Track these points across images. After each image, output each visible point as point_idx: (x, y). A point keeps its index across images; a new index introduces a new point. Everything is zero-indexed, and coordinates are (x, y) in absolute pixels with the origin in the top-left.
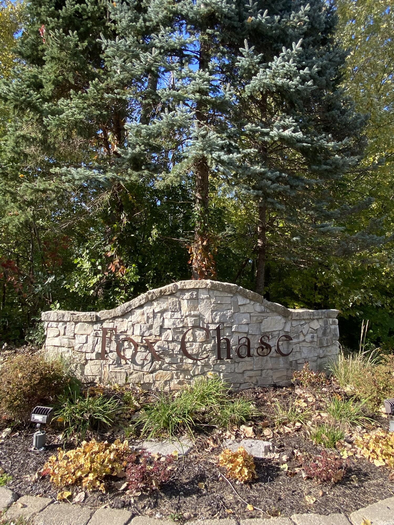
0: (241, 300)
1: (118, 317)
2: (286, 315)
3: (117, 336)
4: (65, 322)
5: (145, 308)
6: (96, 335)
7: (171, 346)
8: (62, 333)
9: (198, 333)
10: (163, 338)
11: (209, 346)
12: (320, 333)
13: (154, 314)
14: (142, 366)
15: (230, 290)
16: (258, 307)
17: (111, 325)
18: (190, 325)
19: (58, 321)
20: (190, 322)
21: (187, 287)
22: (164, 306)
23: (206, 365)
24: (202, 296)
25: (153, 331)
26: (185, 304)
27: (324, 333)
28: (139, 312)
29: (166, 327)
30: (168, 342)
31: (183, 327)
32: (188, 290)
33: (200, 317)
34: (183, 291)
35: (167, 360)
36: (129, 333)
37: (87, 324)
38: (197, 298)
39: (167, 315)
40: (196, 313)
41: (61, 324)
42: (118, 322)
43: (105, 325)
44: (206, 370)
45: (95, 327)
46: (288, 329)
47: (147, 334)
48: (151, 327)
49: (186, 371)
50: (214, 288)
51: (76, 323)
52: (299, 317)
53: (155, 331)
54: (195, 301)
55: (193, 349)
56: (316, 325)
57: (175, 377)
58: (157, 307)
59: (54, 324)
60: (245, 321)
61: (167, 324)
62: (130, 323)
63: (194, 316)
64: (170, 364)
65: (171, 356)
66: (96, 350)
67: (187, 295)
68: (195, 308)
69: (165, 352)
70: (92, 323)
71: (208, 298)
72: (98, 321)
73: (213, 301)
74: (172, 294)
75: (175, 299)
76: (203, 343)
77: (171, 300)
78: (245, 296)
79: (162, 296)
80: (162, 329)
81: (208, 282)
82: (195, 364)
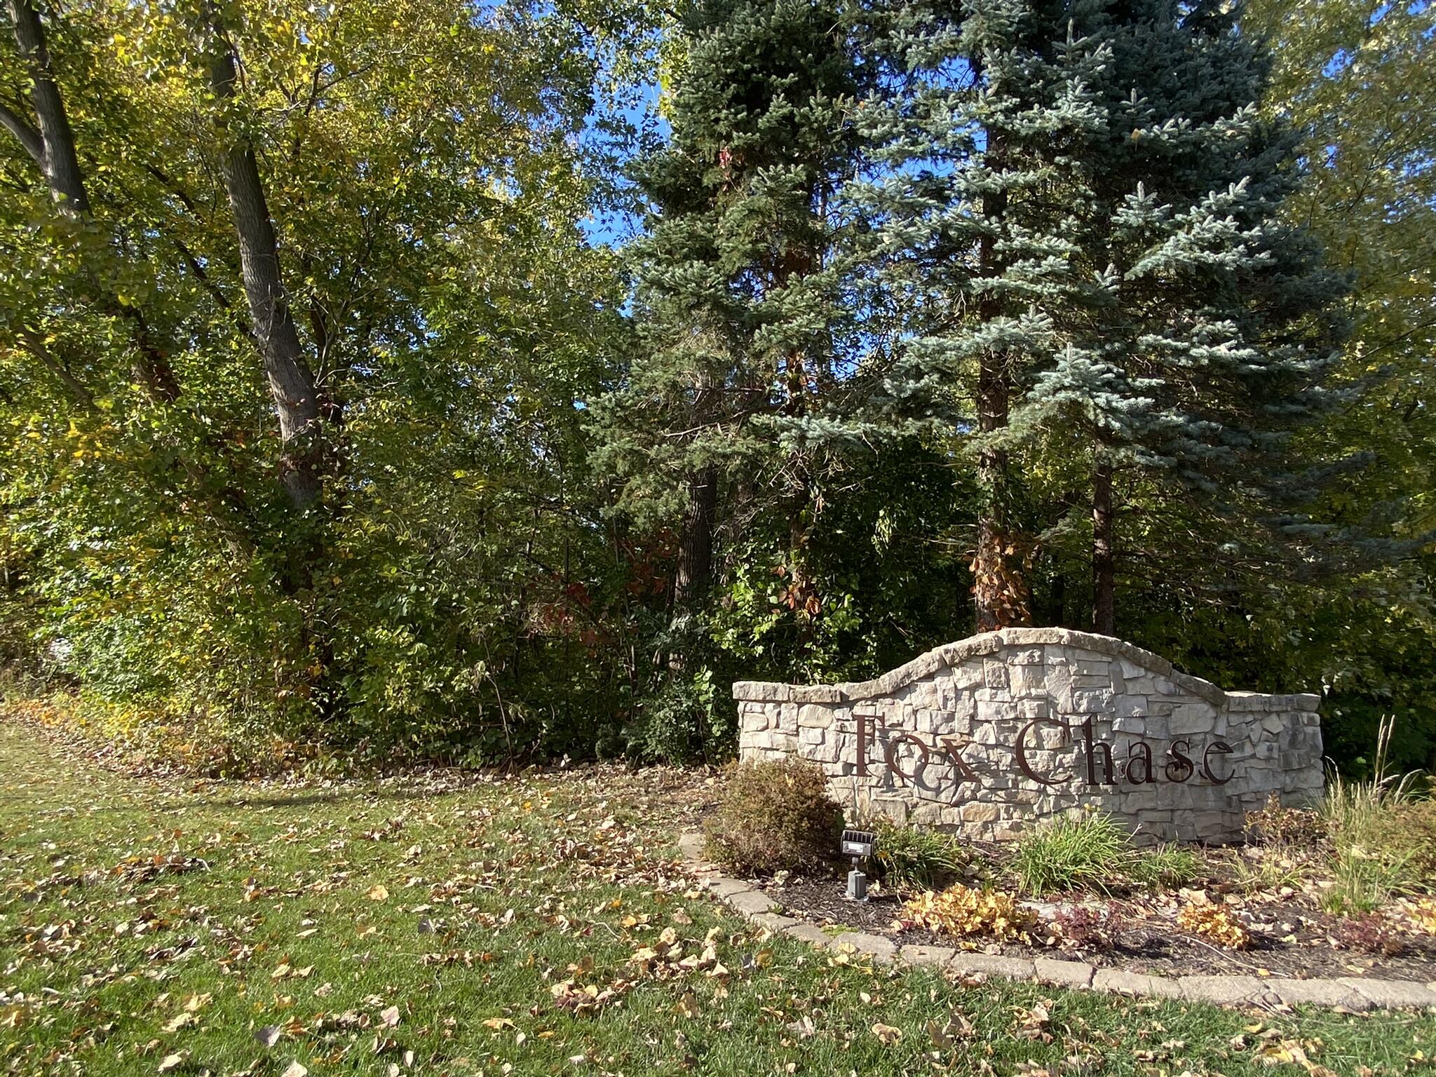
0: (1128, 671)
1: (885, 696)
2: (1217, 702)
3: (884, 733)
4: (779, 703)
5: (938, 680)
6: (842, 730)
7: (994, 755)
8: (773, 723)
9: (1045, 731)
10: (977, 738)
11: (1069, 758)
12: (1284, 742)
13: (958, 692)
14: (938, 790)
15: (1106, 649)
16: (1162, 685)
17: (869, 711)
18: (1029, 715)
19: (765, 701)
20: (1029, 709)
21: (1022, 641)
22: (976, 677)
23: (1064, 795)
24: (1052, 660)
25: (955, 724)
26: (1018, 677)
27: (1293, 743)
28: (925, 686)
29: (981, 717)
30: (988, 747)
31: (1016, 719)
32: (1023, 648)
33: (1048, 701)
34: (1014, 648)
35: (987, 782)
36: (908, 727)
37: (821, 708)
38: (1042, 664)
39: (984, 694)
40: (1041, 692)
41: (770, 706)
42: (882, 707)
43: (858, 710)
44: (1064, 804)
45: (838, 713)
46: (1221, 730)
47: (943, 729)
48: (951, 717)
49: (1025, 806)
50: (1074, 644)
51: (800, 705)
52: (1243, 708)
53: (960, 724)
54: (1037, 669)
55: (1038, 762)
56: (1276, 724)
57: (1003, 815)
58: (961, 678)
59: (757, 707)
60: (1137, 711)
61: (984, 711)
62: (909, 709)
63: (1038, 698)
64: (993, 790)
65: (994, 774)
66: (843, 758)
67: (1022, 657)
68: (1038, 683)
69: (983, 767)
70: (833, 706)
71: (1065, 664)
72: (845, 702)
73: (1073, 669)
74: (991, 655)
75: (997, 665)
76: (1056, 751)
77: (989, 666)
78: (1137, 662)
79: (972, 657)
80: (974, 721)
81: (1064, 632)
82: (1042, 792)
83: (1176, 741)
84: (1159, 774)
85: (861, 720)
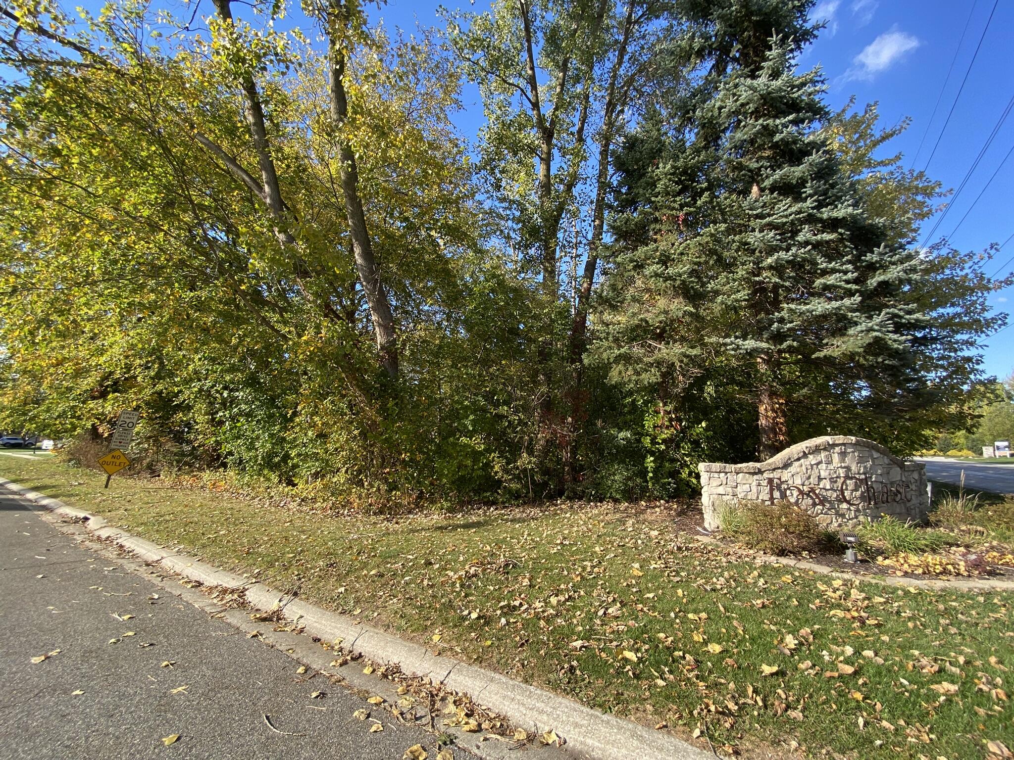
0: (875, 454)
1: (779, 468)
2: (901, 467)
3: (780, 485)
4: (726, 473)
5: (802, 461)
6: (759, 485)
7: (829, 493)
8: (724, 483)
9: (848, 482)
10: (821, 486)
11: (858, 493)
12: (919, 483)
13: (812, 466)
15: (867, 445)
16: (886, 460)
17: (771, 476)
18: (842, 475)
19: (720, 472)
20: (842, 473)
21: (837, 442)
22: (819, 459)
23: (858, 510)
24: (849, 450)
25: (812, 480)
26: (836, 458)
28: (797, 464)
29: (822, 477)
30: (827, 490)
31: (837, 477)
32: (838, 445)
33: (848, 469)
34: (834, 445)
35: (828, 505)
36: (790, 482)
37: (747, 475)
38: (845, 452)
39: (823, 466)
40: (846, 465)
41: (722, 475)
42: (776, 474)
43: (766, 475)
44: (857, 514)
45: (755, 477)
46: (903, 479)
47: (807, 483)
48: (809, 478)
49: (843, 516)
50: (857, 444)
51: (738, 473)
52: (908, 469)
53: (814, 480)
54: (843, 454)
55: (847, 495)
56: (916, 475)
57: (834, 520)
58: (812, 459)
59: (716, 475)
60: (879, 472)
61: (823, 474)
62: (790, 474)
63: (844, 467)
64: (830, 509)
65: (830, 502)
66: (760, 498)
67: (837, 449)
68: (843, 461)
69: (826, 499)
70: (754, 474)
71: (853, 452)
72: (760, 472)
73: (856, 454)
74: (825, 449)
75: (827, 453)
76: (853, 491)
77: (823, 454)
78: (878, 450)
79: (817, 450)
80: (820, 479)
81: (853, 438)
82: (849, 509)
83: (892, 484)
84: (889, 499)
85: (770, 481)
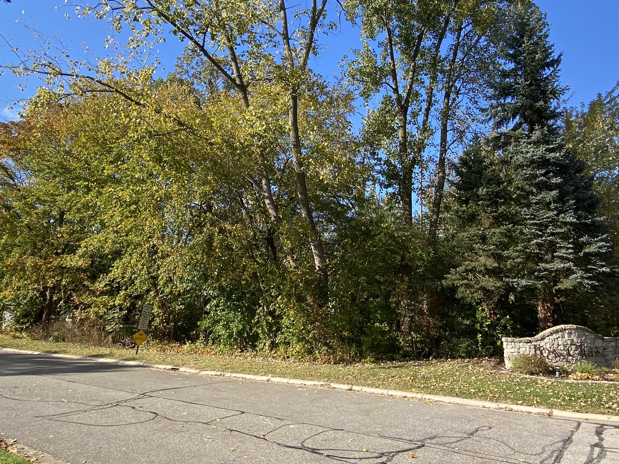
0: (587, 334)
1: (539, 340)
2: (603, 339)
3: (540, 348)
4: (515, 342)
5: (550, 337)
6: (530, 348)
7: (563, 352)
8: (514, 347)
9: (572, 347)
10: (559, 348)
11: (577, 352)
12: (615, 347)
13: (555, 339)
14: (552, 360)
15: (582, 329)
16: (593, 336)
17: (536, 344)
20: (569, 342)
22: (558, 336)
23: (577, 360)
24: (573, 332)
25: (554, 346)
26: (566, 335)
27: (616, 348)
28: (547, 338)
30: (562, 350)
31: (567, 344)
32: (567, 329)
33: (572, 340)
34: (565, 329)
35: (562, 357)
36: (545, 347)
37: (524, 343)
38: (571, 333)
39: (560, 339)
41: (513, 343)
42: (538, 343)
43: (533, 343)
45: (529, 344)
46: (604, 345)
47: (552, 347)
48: (553, 344)
49: (569, 362)
50: (577, 328)
51: (520, 343)
52: (607, 341)
53: (555, 346)
54: (570, 334)
55: (572, 353)
56: (613, 344)
57: (565, 364)
58: (555, 336)
59: (510, 343)
60: (589, 342)
61: (560, 343)
62: (544, 343)
63: (570, 340)
64: (563, 359)
65: (563, 356)
66: (530, 354)
67: (567, 331)
68: (570, 337)
69: (561, 355)
70: (528, 343)
71: (575, 333)
72: (530, 342)
73: (577, 334)
74: (561, 331)
75: (562, 333)
76: (574, 351)
77: (560, 334)
78: (588, 332)
79: (557, 332)
80: (558, 345)
81: (575, 326)
82: (572, 359)
83: (596, 348)
84: (594, 355)
85: (535, 346)
